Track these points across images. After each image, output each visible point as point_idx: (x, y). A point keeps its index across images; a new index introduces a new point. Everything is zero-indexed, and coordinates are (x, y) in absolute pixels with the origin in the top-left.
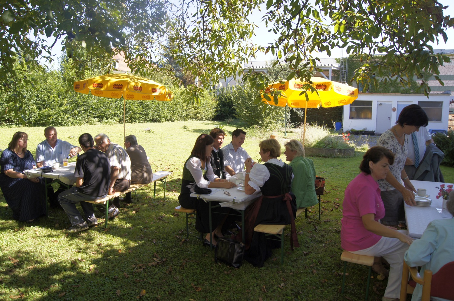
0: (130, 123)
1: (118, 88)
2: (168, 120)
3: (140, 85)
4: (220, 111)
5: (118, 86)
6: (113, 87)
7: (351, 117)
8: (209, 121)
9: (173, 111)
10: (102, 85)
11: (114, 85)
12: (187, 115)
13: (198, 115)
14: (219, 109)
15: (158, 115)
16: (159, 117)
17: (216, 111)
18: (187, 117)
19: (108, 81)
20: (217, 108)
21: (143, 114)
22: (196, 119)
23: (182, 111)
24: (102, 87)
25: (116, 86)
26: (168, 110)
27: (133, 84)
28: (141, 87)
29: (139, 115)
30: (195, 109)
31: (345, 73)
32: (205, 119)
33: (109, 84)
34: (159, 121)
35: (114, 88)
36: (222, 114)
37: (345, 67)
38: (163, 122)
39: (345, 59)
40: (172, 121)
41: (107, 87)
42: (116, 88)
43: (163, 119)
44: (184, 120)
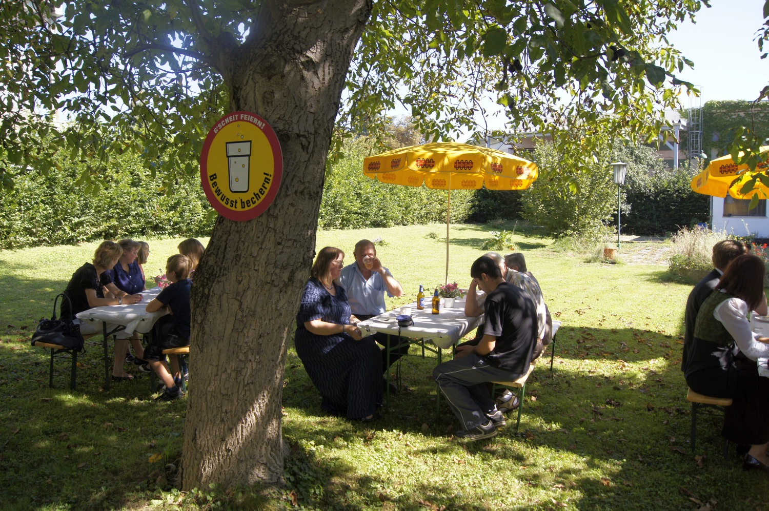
0: (341, 228)
1: (464, 167)
2: (398, 224)
3: (499, 162)
4: (479, 206)
5: (464, 163)
6: (453, 165)
7: (727, 214)
8: (460, 223)
9: (406, 208)
10: (433, 162)
11: (456, 163)
12: (427, 213)
13: (444, 214)
14: (477, 203)
15: (383, 215)
16: (385, 219)
17: (473, 206)
18: (426, 217)
19: (444, 155)
20: (472, 201)
21: (360, 214)
22: (439, 220)
23: (420, 208)
24: (433, 166)
25: (460, 163)
26: (399, 205)
27: (490, 159)
28: (501, 166)
29: (355, 216)
30: (441, 204)
31: (697, 136)
32: (454, 221)
33: (446, 161)
34: (384, 226)
35: (455, 167)
36: (481, 211)
37: (698, 126)
38: (389, 226)
39: (698, 111)
40: (404, 225)
41: (443, 165)
42: (459, 167)
43: (392, 223)
44: (422, 223)
